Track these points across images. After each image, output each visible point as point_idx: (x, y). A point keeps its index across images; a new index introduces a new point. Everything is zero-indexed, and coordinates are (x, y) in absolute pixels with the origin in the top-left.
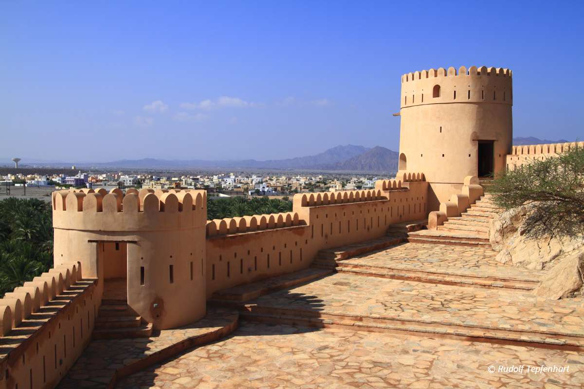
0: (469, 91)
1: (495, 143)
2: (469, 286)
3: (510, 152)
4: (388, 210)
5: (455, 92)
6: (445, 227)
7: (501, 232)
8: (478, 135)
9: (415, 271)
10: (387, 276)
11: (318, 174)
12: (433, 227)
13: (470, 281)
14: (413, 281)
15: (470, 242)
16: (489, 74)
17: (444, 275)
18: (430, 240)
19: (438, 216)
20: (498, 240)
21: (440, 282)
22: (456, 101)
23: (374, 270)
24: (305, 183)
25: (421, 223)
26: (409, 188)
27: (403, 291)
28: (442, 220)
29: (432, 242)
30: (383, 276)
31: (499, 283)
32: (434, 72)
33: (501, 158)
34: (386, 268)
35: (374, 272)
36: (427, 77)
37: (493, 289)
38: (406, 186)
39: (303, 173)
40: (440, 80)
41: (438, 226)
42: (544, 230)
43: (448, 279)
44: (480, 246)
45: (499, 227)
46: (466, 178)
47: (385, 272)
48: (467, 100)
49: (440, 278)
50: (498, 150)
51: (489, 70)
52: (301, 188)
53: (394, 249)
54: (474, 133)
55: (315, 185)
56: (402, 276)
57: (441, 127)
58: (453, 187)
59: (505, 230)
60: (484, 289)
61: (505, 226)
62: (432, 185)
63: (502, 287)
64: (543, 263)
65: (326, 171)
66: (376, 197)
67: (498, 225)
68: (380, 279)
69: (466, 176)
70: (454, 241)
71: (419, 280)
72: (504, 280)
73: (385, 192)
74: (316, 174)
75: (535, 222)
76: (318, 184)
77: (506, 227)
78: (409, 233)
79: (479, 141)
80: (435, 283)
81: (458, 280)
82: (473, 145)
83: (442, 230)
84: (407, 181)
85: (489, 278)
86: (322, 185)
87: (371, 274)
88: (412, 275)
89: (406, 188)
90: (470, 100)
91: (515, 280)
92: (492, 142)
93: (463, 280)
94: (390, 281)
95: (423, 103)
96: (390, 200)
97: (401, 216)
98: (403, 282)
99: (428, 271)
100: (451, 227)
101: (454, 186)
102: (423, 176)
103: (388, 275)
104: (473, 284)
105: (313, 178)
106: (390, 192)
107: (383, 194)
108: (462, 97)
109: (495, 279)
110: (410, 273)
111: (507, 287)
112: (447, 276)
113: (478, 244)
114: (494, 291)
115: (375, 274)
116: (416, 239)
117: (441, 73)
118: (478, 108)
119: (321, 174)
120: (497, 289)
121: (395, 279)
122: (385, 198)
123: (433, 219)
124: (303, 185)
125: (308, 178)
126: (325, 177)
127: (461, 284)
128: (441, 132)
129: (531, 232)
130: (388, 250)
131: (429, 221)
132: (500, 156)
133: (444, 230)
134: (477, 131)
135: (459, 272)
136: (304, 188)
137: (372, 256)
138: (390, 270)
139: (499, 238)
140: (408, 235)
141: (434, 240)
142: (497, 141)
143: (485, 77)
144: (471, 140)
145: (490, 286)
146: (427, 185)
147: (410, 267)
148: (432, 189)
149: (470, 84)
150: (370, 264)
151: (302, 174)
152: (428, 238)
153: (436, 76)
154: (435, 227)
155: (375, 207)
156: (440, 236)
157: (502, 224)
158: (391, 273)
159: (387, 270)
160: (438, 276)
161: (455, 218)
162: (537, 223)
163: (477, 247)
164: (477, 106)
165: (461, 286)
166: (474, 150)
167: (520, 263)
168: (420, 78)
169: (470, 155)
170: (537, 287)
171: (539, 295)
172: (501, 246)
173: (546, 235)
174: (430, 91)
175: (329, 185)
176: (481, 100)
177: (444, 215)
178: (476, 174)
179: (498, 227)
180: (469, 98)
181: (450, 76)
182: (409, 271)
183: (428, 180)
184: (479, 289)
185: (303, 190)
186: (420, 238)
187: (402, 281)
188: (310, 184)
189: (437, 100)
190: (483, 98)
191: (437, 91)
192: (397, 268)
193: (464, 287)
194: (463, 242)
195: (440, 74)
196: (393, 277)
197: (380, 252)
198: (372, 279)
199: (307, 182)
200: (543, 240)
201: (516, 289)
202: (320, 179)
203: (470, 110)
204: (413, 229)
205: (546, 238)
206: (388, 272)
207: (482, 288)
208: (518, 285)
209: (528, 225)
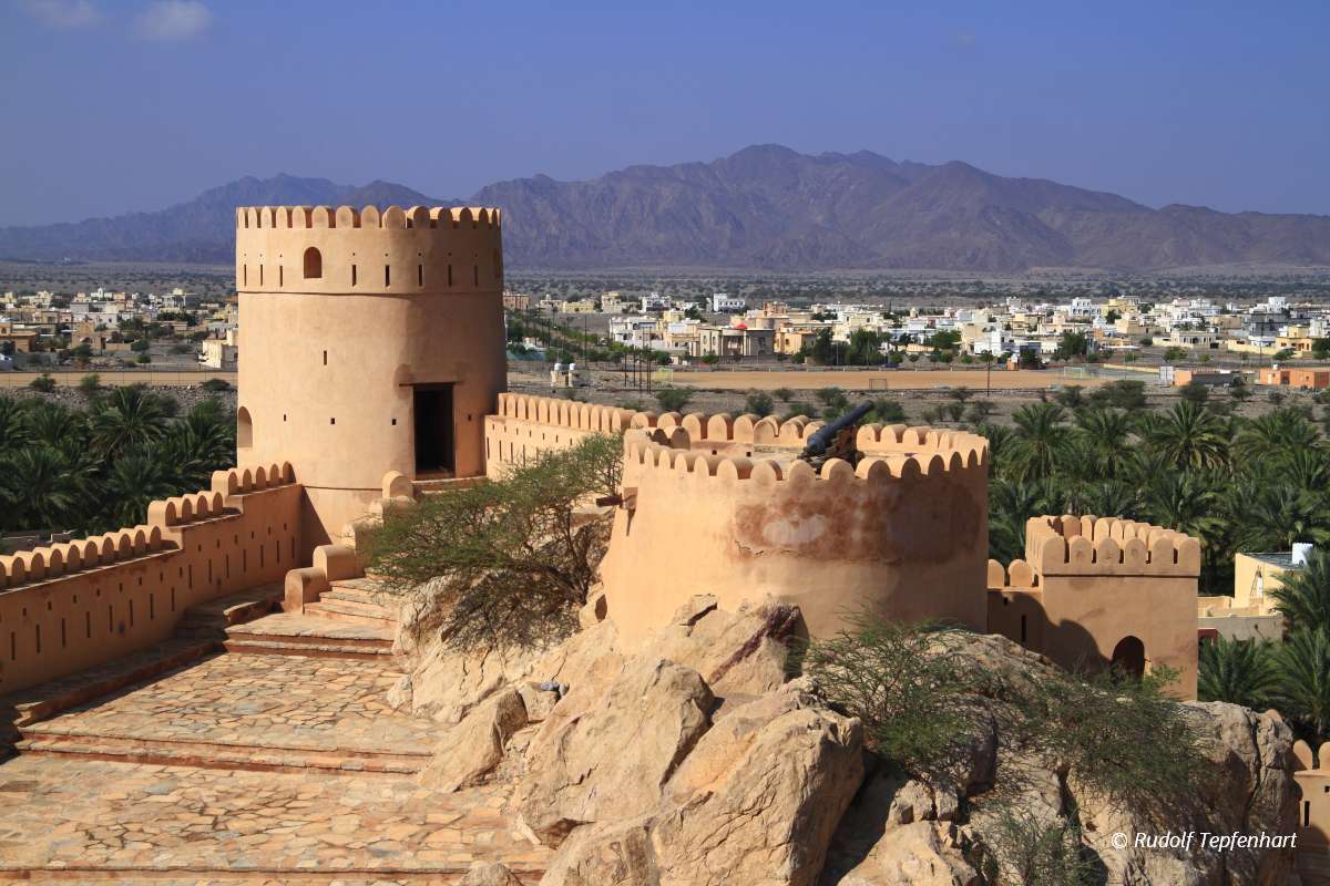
0: (387, 268)
1: (456, 388)
2: (299, 772)
3: (494, 411)
4: (181, 573)
5: (354, 267)
6: (321, 608)
7: (414, 631)
8: (413, 370)
9: (192, 743)
10: (129, 757)
11: (171, 277)
12: (295, 606)
13: (299, 759)
14: (186, 765)
15: (361, 649)
16: (433, 224)
17: (252, 749)
18: (273, 644)
19: (306, 581)
20: (408, 648)
21: (242, 766)
22: (356, 289)
23: (104, 744)
24: (119, 319)
25: (270, 596)
26: (241, 510)
27: (149, 794)
28: (315, 590)
29: (278, 651)
30: (121, 758)
31: (358, 762)
32: (304, 214)
33: (474, 422)
34: (130, 738)
35: (101, 749)
36: (290, 225)
37: (345, 774)
38: (234, 506)
39: (116, 276)
40: (318, 236)
41: (306, 605)
42: (483, 629)
43: (257, 758)
44: (380, 658)
45: (410, 619)
46: (387, 475)
47: (126, 748)
48: (382, 289)
49: (241, 756)
50: (462, 406)
51: (434, 213)
52: (103, 340)
53: (178, 677)
54: (404, 369)
55: (156, 325)
56: (163, 757)
57: (325, 353)
58: (357, 499)
59: (423, 625)
60: (327, 776)
61: (421, 616)
62: (310, 493)
63: (362, 770)
64: (464, 709)
65: (203, 268)
66: (147, 545)
67: (407, 616)
68: (114, 764)
69: (386, 472)
70: (325, 647)
71: (198, 762)
72: (368, 755)
73: (172, 531)
74: (162, 281)
75: (471, 613)
76: (165, 324)
77: (425, 618)
78: (227, 630)
79: (415, 386)
80: (231, 768)
81: (277, 759)
82: (400, 397)
83: (314, 613)
84: (240, 491)
85: (338, 751)
86: (181, 327)
87: (96, 756)
88: (185, 752)
89: (235, 511)
90: (389, 289)
91: (388, 754)
92: (450, 385)
93: (289, 758)
94: (136, 770)
95: (282, 290)
96: (183, 551)
97: (219, 582)
98: (162, 771)
99: (218, 740)
100: (332, 608)
101: (360, 496)
102: (289, 468)
103: (132, 754)
104: (306, 767)
105: (151, 297)
106: (184, 530)
107: (167, 534)
108: (372, 280)
109: (352, 754)
110: (181, 747)
111: (370, 770)
112: (256, 749)
113: (376, 653)
114: (343, 779)
115: (104, 754)
116: (242, 643)
117: (321, 220)
118: (410, 307)
119: (183, 278)
120: (352, 775)
121: (147, 763)
122: (171, 545)
123: (295, 588)
124: (113, 325)
125: (134, 296)
126: (199, 289)
127: (283, 768)
128: (325, 363)
129: (460, 634)
130: (160, 684)
131: (286, 593)
132: (470, 418)
133: (318, 615)
134: (409, 363)
135: (281, 742)
136: (116, 338)
137: (113, 703)
138: (138, 742)
139: (410, 644)
140: (226, 634)
141: (283, 645)
142: (460, 383)
143: (425, 234)
144: (395, 385)
145: (337, 770)
146: (298, 491)
147: (184, 732)
148: (309, 501)
149: (389, 250)
150: (96, 731)
151: (113, 282)
152: (272, 640)
153: (309, 225)
154: (299, 606)
155: (138, 574)
156: (297, 636)
157: (415, 613)
158: (140, 751)
159: (133, 743)
160: (239, 752)
161: (345, 582)
162: (474, 615)
163: (375, 659)
164: (407, 302)
165: (284, 772)
166: (403, 409)
167: (425, 707)
168: (274, 226)
169: (394, 422)
170: (423, 767)
171: (423, 786)
172: (414, 660)
173: (483, 643)
174: (297, 263)
175: (206, 325)
176: (417, 289)
177: (320, 578)
178: (411, 468)
179: (407, 619)
180: (388, 283)
181: (345, 227)
182: (179, 742)
183: (301, 479)
184: (317, 777)
185: (110, 347)
186: (254, 639)
187: (160, 767)
188: (138, 323)
189: (314, 284)
190: (421, 284)
191: (313, 262)
192: (154, 736)
193: (289, 773)
194: (348, 648)
195: (317, 220)
196: (143, 759)
197: (140, 688)
198: (96, 767)
199: (126, 317)
200: (475, 655)
201: (386, 772)
202: (178, 299)
203: (393, 313)
204: (243, 617)
205: (481, 650)
206: (133, 748)
207: (323, 773)
208: (391, 764)
209: (457, 617)
